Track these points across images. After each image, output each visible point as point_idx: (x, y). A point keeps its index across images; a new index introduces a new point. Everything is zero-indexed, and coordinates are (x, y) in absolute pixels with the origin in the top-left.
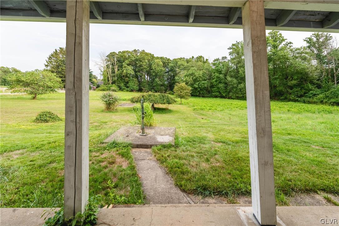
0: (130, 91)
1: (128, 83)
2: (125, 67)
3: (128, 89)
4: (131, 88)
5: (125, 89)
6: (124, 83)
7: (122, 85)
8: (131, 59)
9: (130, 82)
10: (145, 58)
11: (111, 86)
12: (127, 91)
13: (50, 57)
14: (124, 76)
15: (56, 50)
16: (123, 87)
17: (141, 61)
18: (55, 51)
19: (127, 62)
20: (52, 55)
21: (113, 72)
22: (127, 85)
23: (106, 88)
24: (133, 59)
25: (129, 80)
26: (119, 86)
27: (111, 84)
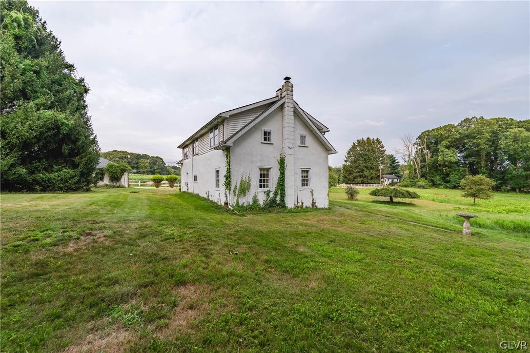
0: (451, 188)
1: (448, 175)
2: (442, 151)
3: (448, 185)
4: (453, 184)
5: (442, 185)
6: (442, 176)
7: (437, 179)
8: (454, 138)
9: (453, 174)
10: (484, 131)
11: (418, 181)
12: (446, 187)
13: (349, 152)
14: (440, 165)
15: (354, 143)
16: (439, 182)
17: (474, 138)
18: (353, 145)
19: (444, 143)
20: (350, 150)
21: (423, 160)
22: (447, 179)
23: (410, 183)
24: (458, 136)
25: (450, 171)
26: (432, 180)
27: (419, 177)
